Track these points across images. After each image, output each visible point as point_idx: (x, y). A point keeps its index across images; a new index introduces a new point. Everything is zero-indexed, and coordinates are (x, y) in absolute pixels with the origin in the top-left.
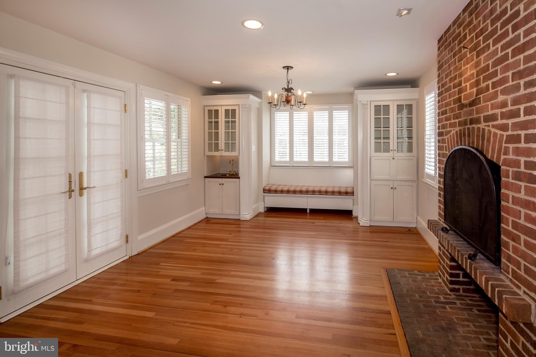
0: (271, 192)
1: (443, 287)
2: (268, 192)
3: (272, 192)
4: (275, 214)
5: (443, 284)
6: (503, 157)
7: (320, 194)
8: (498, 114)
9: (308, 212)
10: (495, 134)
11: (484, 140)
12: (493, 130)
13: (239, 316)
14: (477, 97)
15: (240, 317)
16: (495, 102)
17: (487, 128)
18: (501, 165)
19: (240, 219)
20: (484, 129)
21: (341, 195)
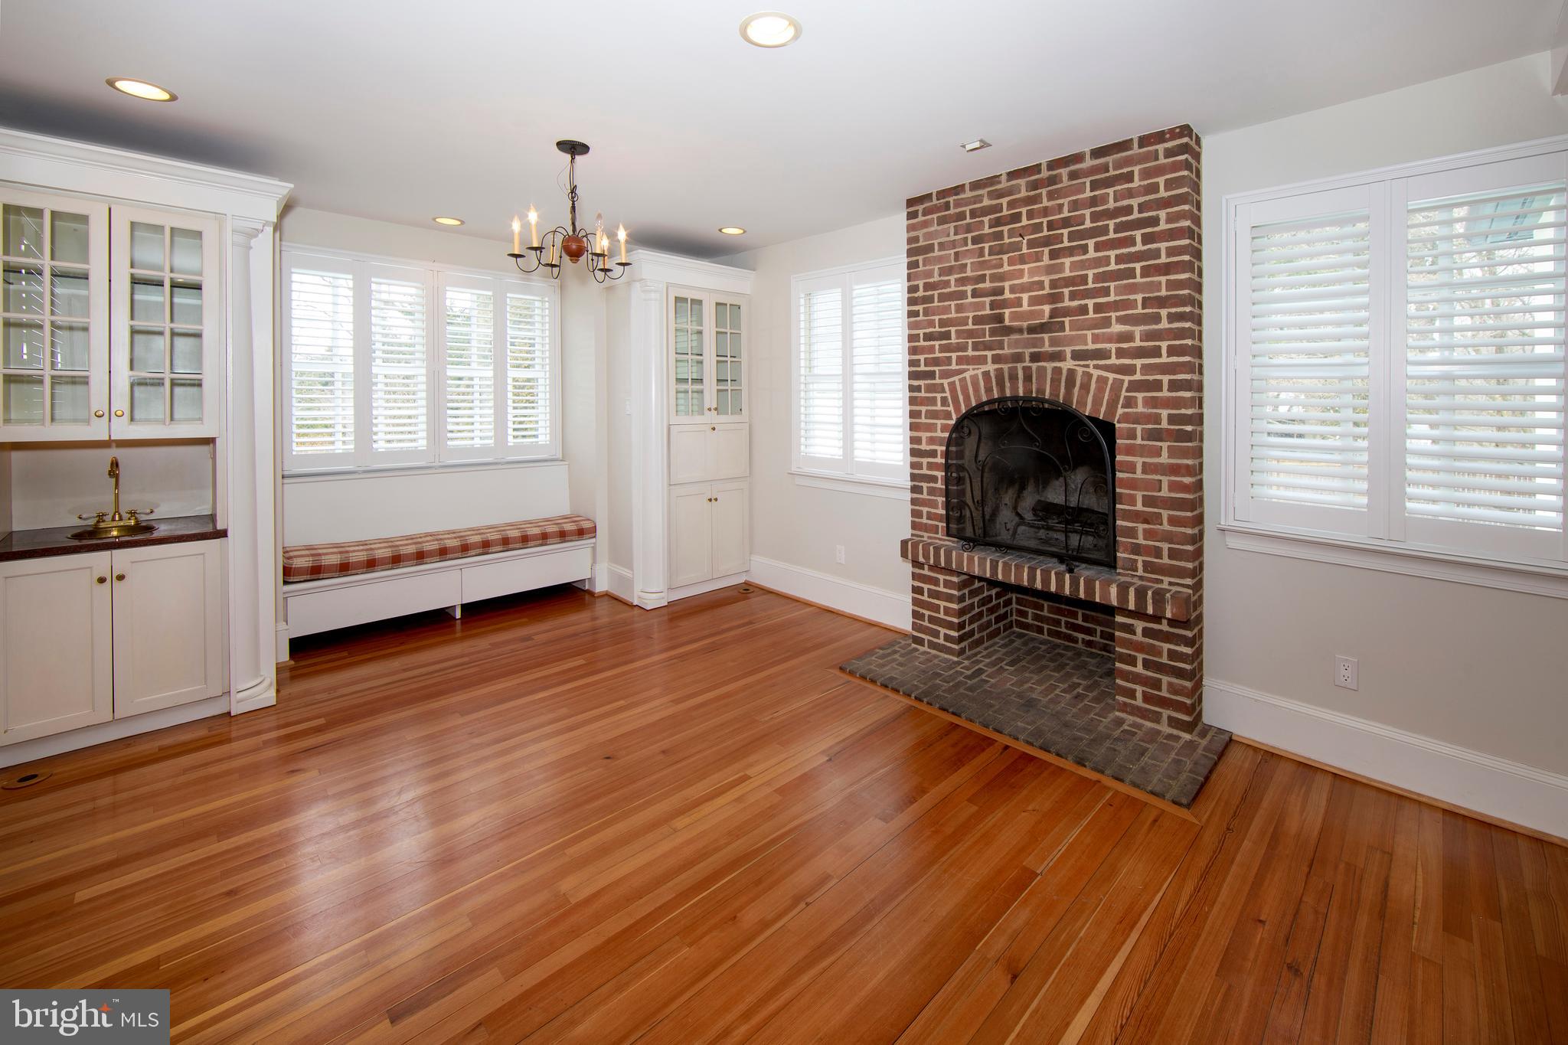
0: (321, 576)
1: (936, 657)
2: (308, 577)
3: (326, 575)
4: (345, 654)
5: (934, 652)
6: (1120, 411)
7: (505, 549)
8: (1110, 351)
9: (458, 615)
10: (1102, 381)
11: (1074, 386)
12: (1096, 373)
13: (802, 905)
14: (1052, 320)
15: (807, 904)
16: (1103, 333)
17: (1080, 370)
18: (1115, 423)
19: (229, 713)
20: (1071, 373)
21: (565, 542)
